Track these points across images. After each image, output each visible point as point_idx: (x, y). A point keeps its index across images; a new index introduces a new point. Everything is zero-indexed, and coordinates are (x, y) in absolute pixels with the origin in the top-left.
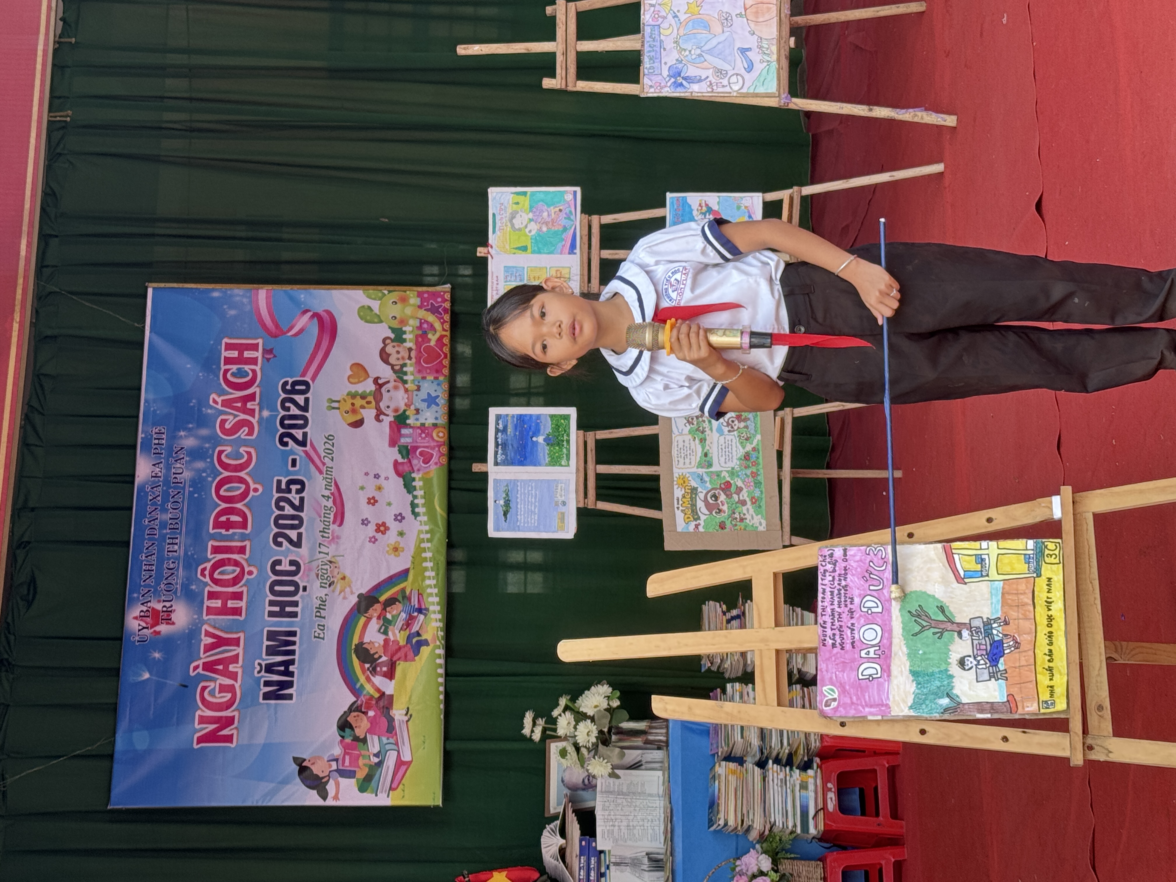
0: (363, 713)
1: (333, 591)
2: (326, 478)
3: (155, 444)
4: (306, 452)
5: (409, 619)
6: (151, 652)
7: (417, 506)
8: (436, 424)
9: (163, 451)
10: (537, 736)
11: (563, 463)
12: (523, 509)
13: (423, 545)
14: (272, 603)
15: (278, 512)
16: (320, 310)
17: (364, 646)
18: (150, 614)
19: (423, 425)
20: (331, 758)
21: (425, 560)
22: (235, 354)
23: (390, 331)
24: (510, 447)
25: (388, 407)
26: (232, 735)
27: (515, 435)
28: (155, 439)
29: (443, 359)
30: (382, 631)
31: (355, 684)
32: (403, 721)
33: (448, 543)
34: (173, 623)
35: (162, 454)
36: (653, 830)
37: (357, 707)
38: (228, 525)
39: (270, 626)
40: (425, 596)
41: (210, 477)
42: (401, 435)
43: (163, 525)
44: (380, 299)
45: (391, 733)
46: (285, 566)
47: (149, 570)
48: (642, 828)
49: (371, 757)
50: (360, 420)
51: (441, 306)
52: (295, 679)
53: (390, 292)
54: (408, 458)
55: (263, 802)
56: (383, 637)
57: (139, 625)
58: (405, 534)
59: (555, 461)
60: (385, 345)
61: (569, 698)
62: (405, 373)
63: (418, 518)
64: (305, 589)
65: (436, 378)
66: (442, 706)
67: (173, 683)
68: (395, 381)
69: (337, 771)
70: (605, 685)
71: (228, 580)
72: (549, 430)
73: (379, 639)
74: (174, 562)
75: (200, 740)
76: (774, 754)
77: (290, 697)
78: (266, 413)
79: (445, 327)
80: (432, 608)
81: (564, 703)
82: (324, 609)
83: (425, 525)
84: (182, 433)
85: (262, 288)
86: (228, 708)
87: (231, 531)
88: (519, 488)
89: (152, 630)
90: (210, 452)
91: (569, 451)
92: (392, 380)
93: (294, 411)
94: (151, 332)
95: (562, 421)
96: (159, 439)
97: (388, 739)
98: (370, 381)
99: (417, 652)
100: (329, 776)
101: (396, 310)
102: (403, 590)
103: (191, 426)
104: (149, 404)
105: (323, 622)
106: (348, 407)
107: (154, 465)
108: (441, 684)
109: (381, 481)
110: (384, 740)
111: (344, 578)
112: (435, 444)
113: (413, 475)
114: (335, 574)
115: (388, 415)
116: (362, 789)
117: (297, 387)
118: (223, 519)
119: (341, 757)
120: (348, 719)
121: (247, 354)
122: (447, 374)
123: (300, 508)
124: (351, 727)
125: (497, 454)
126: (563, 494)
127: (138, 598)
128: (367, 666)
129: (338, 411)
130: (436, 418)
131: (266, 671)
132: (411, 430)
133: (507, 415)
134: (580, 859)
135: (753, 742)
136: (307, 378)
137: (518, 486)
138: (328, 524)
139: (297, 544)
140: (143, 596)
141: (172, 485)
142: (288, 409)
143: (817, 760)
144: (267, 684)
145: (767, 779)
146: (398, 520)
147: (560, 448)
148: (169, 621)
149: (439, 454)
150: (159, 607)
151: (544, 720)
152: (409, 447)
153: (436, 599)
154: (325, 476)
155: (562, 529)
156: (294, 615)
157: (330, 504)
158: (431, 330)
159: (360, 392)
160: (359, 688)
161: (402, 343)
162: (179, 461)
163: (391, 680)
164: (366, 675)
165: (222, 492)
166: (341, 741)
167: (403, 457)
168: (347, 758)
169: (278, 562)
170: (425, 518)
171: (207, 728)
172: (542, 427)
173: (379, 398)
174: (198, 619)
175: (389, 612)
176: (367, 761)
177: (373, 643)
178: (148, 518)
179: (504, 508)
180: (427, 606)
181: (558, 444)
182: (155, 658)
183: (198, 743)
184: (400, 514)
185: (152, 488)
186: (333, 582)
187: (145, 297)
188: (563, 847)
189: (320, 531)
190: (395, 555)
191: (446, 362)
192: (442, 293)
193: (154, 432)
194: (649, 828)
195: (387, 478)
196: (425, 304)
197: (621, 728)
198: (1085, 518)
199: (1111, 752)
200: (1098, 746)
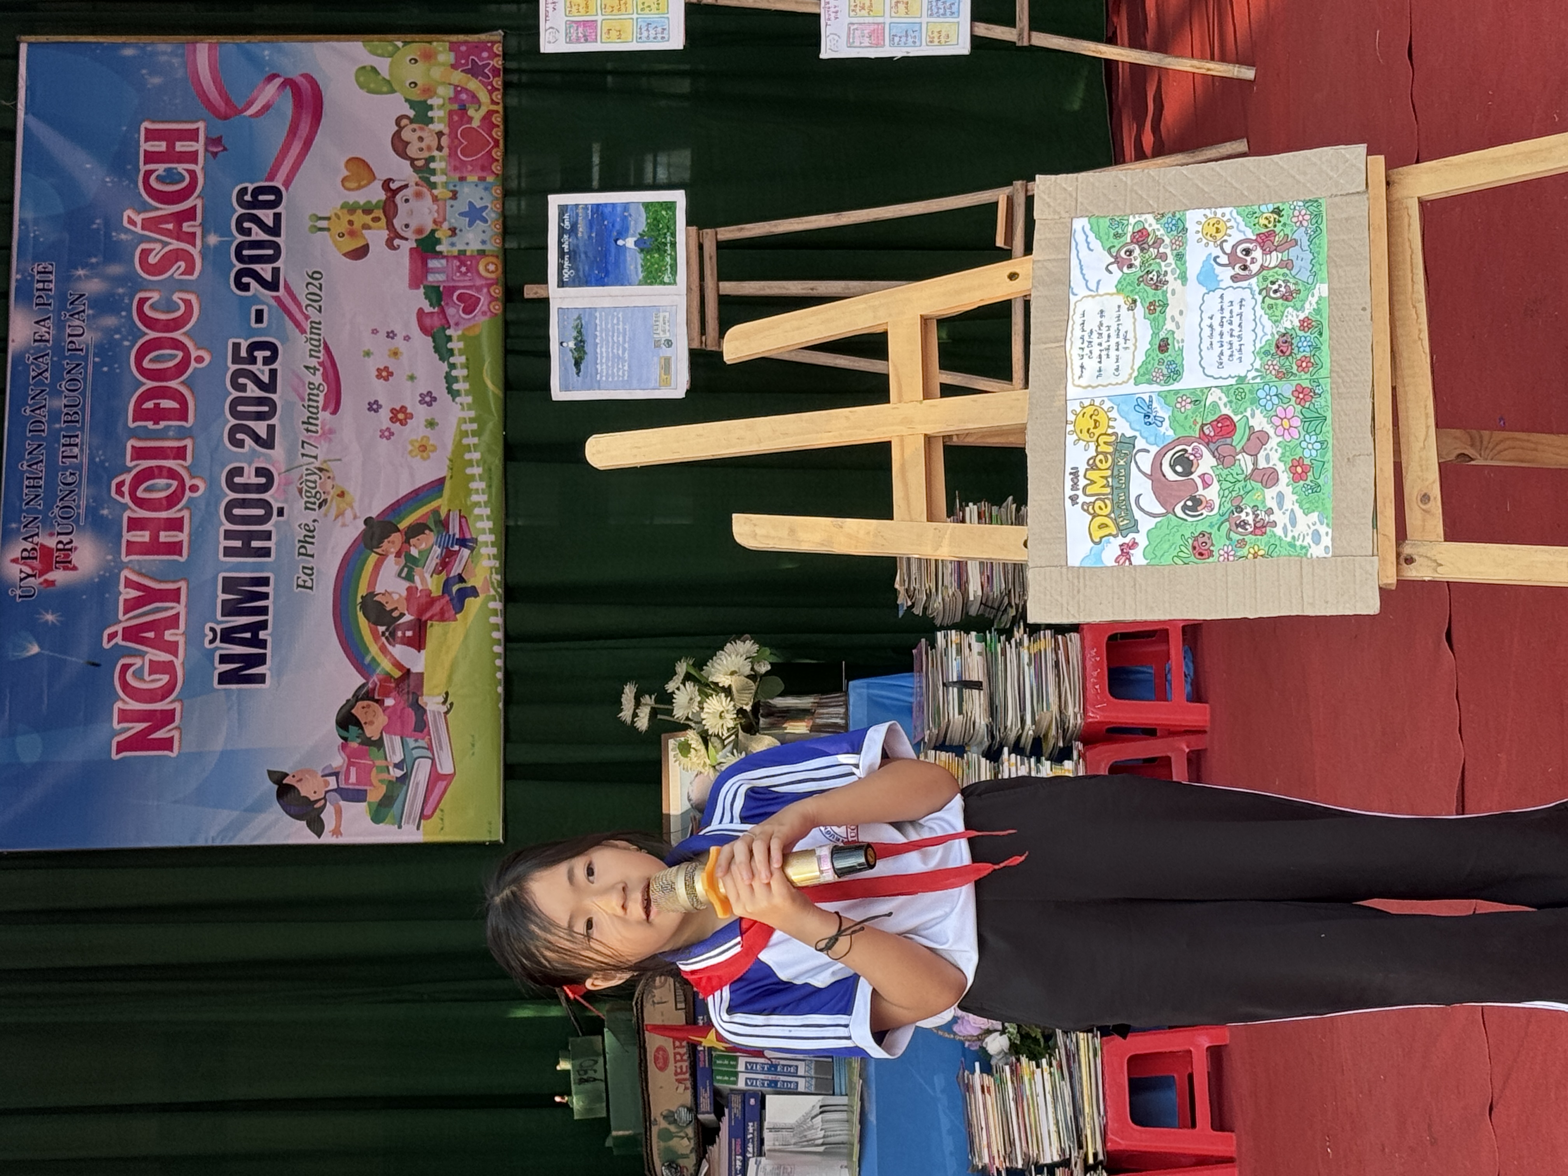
0: (377, 701)
1: (326, 515)
2: (311, 339)
3: (38, 290)
4: (278, 299)
5: (446, 556)
6: (40, 613)
7: (456, 380)
8: (484, 251)
9: (51, 301)
10: (643, 723)
11: (666, 280)
12: (604, 355)
13: (465, 441)
14: (229, 535)
15: (236, 394)
16: (294, 74)
17: (376, 598)
18: (37, 554)
19: (462, 253)
20: (327, 772)
21: (470, 463)
22: (161, 146)
23: (407, 105)
24: (583, 256)
25: (407, 226)
26: (171, 739)
27: (590, 237)
28: (38, 281)
29: (492, 147)
30: (403, 575)
31: (363, 658)
32: (439, 713)
33: (505, 437)
34: (75, 568)
35: (50, 305)
37: (367, 692)
38: (158, 415)
39: (225, 571)
40: (471, 521)
41: (128, 340)
42: (426, 270)
43: (54, 416)
44: (391, 56)
45: (422, 731)
46: (249, 478)
47: (34, 487)
49: (391, 768)
50: (364, 246)
51: (489, 64)
52: (268, 651)
53: (405, 43)
54: (440, 305)
55: (222, 840)
56: (407, 584)
57: (21, 571)
58: (437, 424)
59: (652, 277)
60: (401, 128)
61: (691, 662)
62: (433, 172)
63: (458, 399)
64: (281, 512)
65: (482, 179)
66: (500, 689)
67: (77, 660)
68: (417, 184)
69: (338, 790)
70: (748, 642)
71: (161, 499)
72: (642, 227)
73: (400, 588)
74: (74, 474)
75: (122, 747)
76: (1012, 736)
77: (261, 678)
78: (213, 240)
79: (494, 98)
80: (482, 538)
81: (685, 671)
82: (312, 543)
83: (470, 409)
84: (81, 272)
85: (202, 41)
86: (163, 698)
87: (163, 424)
88: (598, 322)
89: (41, 580)
90: (126, 301)
91: (674, 259)
92: (412, 184)
93: (258, 234)
94: (26, 114)
95: (664, 213)
96: (44, 282)
97: (416, 741)
98: (377, 185)
99: (459, 607)
100: (325, 798)
101: (417, 73)
102: (436, 512)
103: (94, 260)
104: (27, 227)
105: (310, 562)
106: (344, 227)
107: (37, 323)
108: (498, 656)
109: (399, 342)
110: (411, 743)
111: (342, 495)
112: (484, 282)
113: (448, 332)
114: (329, 488)
115: (406, 239)
116: (377, 817)
117: (261, 198)
118: (149, 405)
119: (344, 769)
120: (353, 711)
121: (180, 146)
122: (500, 173)
123: (270, 386)
124: (358, 723)
125: (563, 269)
126: (667, 328)
127: (19, 529)
128: (382, 629)
129: (326, 233)
130: (484, 242)
131: (222, 641)
132: (444, 262)
133: (577, 206)
135: (978, 720)
136: (278, 183)
137: (596, 318)
138: (315, 410)
139: (268, 443)
140: (25, 526)
141: (67, 354)
142: (248, 232)
143: (1078, 746)
144: (224, 659)
146: (426, 402)
147: (660, 255)
148: (67, 564)
149: (489, 299)
150: (51, 542)
151: (653, 697)
152: (441, 289)
153: (488, 525)
154: (309, 336)
155: (666, 383)
156: (266, 552)
157: (318, 379)
158: (472, 103)
159: (362, 203)
160: (369, 665)
161: (427, 125)
162: (76, 316)
163: (419, 651)
164: (380, 644)
165: (146, 364)
166: (344, 747)
167: (431, 305)
168: (353, 770)
169: (239, 471)
170: (469, 399)
171: (132, 728)
172: (632, 223)
173: (391, 214)
174: (114, 560)
175: (414, 546)
176: (385, 776)
177: (390, 594)
178: (30, 406)
179: (576, 354)
180: (474, 536)
181: (658, 250)
182: (47, 621)
183: (118, 752)
184: (429, 393)
185: (36, 359)
186: (325, 501)
187: (16, 57)
189: (304, 423)
190: (422, 457)
191: (498, 154)
192: (489, 45)
193: (35, 270)
195: (407, 338)
196: (463, 62)
197: (775, 707)
198: (1407, 208)
199: (1441, 565)
200: (1421, 556)
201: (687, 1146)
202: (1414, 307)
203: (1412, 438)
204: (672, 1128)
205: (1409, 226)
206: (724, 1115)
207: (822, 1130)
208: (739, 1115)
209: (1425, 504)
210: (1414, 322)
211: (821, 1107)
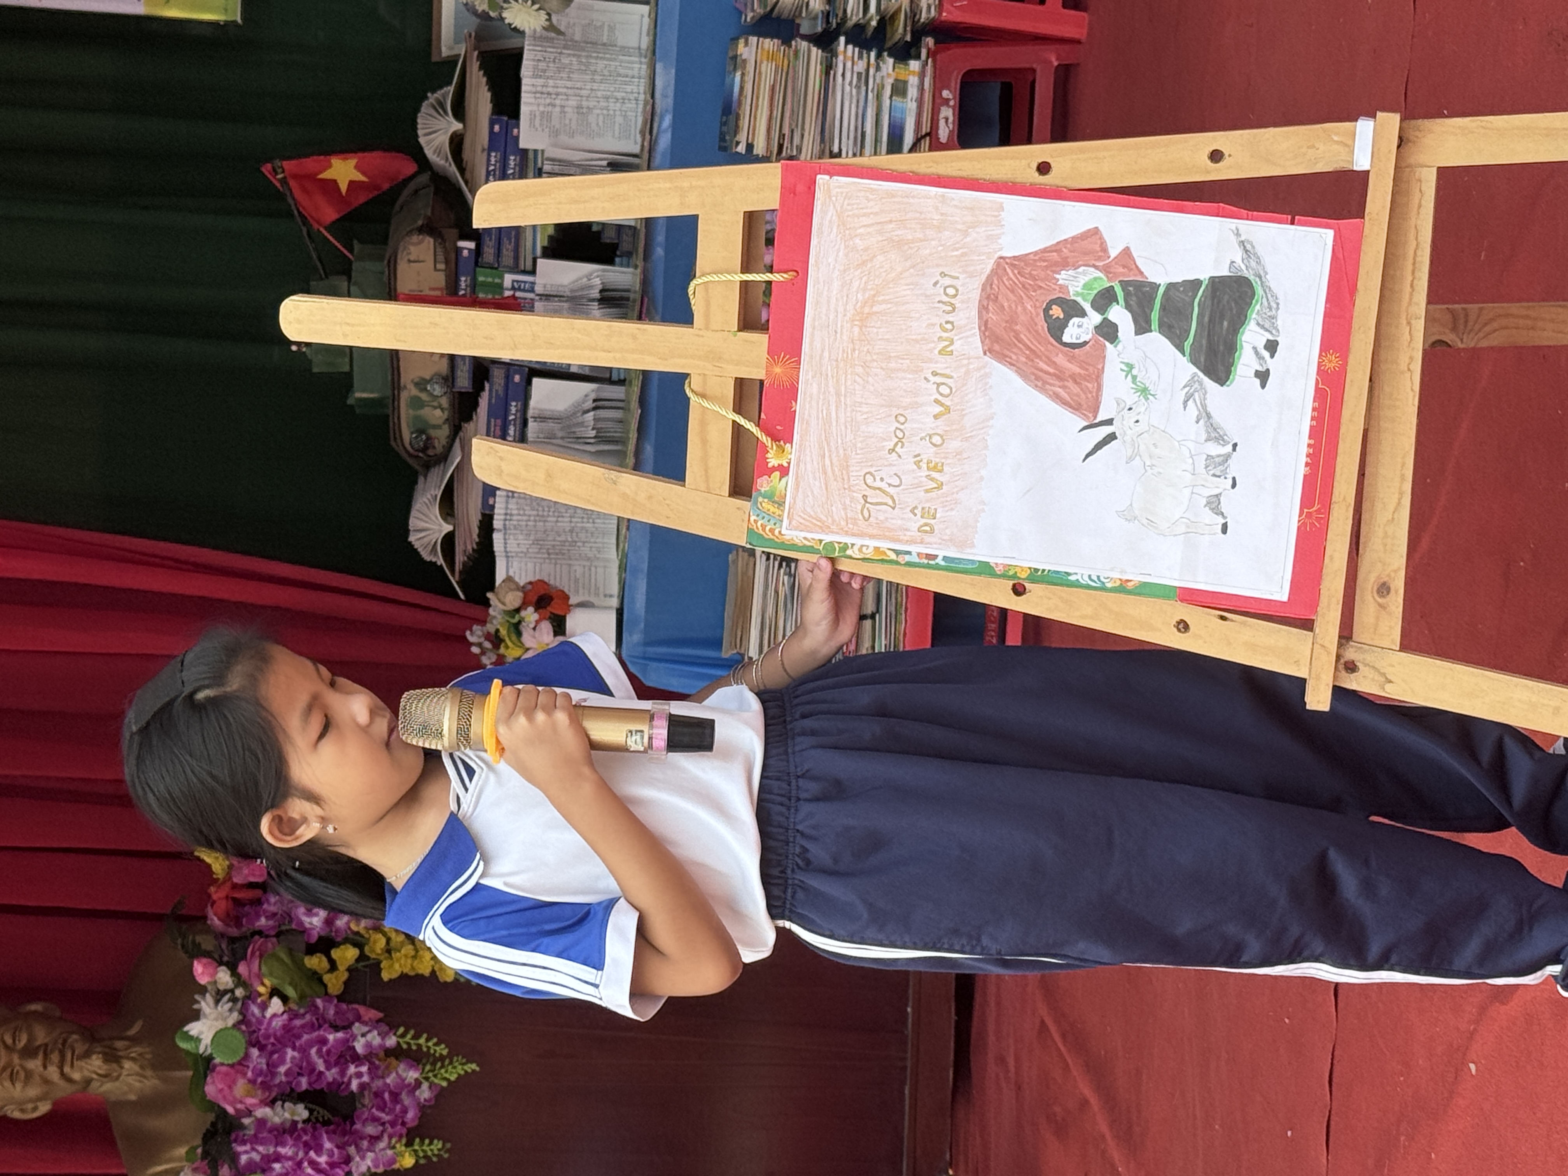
36: (625, 116)
48: (605, 112)
134: (489, 156)
145: (832, 72)
188: (458, 133)
194: (618, 113)
198: (1420, 181)
199: (1390, 682)
200: (1366, 665)
201: (440, 417)
202: (1409, 323)
203: (1379, 506)
204: (424, 396)
205: (1420, 206)
206: (482, 389)
207: (593, 429)
208: (501, 393)
209: (1384, 597)
210: (1406, 343)
211: (595, 401)
